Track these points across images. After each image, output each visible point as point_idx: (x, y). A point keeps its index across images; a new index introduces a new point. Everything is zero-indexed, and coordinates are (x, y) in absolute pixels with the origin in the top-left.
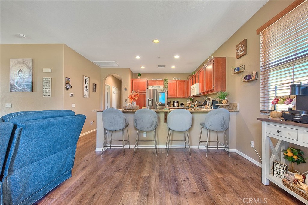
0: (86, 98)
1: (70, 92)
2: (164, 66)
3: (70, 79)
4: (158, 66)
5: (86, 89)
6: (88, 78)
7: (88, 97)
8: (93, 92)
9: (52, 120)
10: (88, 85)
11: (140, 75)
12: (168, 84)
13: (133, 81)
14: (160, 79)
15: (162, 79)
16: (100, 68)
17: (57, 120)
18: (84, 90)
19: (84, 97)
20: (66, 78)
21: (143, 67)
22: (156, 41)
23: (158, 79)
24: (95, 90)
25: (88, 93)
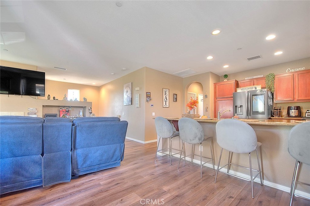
0: (166, 107)
1: (151, 103)
2: (258, 57)
3: (150, 93)
4: (249, 59)
5: (166, 99)
6: (168, 90)
7: (168, 106)
8: (174, 101)
9: (96, 124)
10: (168, 95)
11: (226, 76)
12: (275, 81)
13: (217, 86)
14: (259, 76)
15: (262, 76)
16: (183, 78)
17: (100, 123)
18: (164, 100)
19: (164, 106)
20: (147, 92)
21: (226, 66)
22: (216, 32)
23: (255, 77)
24: (176, 100)
25: (167, 103)
